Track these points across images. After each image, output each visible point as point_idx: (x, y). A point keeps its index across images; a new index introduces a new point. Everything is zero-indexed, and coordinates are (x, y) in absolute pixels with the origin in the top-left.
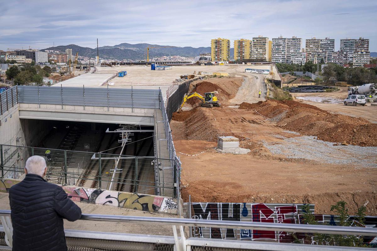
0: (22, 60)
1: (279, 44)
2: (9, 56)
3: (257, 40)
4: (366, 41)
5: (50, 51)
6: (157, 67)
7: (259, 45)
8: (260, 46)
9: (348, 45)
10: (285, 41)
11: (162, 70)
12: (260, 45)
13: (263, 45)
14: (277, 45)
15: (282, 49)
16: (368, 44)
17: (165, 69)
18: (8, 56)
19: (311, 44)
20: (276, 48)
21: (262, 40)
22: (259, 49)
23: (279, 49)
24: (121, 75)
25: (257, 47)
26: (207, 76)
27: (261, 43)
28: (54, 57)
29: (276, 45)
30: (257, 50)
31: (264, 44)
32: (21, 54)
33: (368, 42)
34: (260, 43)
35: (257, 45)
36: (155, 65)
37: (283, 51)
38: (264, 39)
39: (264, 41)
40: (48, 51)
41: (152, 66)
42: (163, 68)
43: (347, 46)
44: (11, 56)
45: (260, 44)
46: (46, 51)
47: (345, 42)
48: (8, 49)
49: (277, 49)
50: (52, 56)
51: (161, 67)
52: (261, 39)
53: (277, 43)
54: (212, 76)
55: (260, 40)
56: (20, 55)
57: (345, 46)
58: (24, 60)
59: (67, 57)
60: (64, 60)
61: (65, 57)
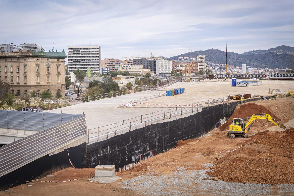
0: (138, 71)
2: (124, 66)
5: (185, 58)
6: (238, 83)
11: (245, 86)
17: (248, 85)
18: (122, 66)
24: (169, 93)
26: (279, 95)
28: (182, 66)
32: (138, 63)
36: (236, 80)
40: (182, 57)
41: (233, 81)
42: (246, 83)
44: (125, 66)
46: (180, 58)
48: (126, 57)
50: (179, 65)
51: (243, 83)
54: (285, 95)
56: (137, 65)
58: (141, 70)
59: (198, 66)
60: (195, 69)
61: (196, 66)
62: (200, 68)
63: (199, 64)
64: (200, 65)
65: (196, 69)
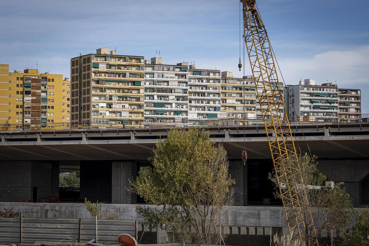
1: (164, 86)
3: (110, 66)
4: (353, 93)
7: (117, 86)
8: (119, 89)
9: (320, 104)
10: (184, 76)
12: (121, 85)
13: (130, 86)
14: (159, 90)
15: (174, 105)
16: (359, 104)
19: (230, 95)
20: (156, 100)
21: (125, 66)
22: (115, 99)
23: (162, 105)
25: (108, 92)
27: (122, 78)
29: (153, 90)
30: (110, 106)
31: (134, 83)
33: (358, 98)
34: (117, 78)
35: (107, 86)
37: (177, 113)
38: (134, 62)
39: (134, 70)
43: (318, 107)
45: (119, 82)
47: (311, 94)
49: (156, 105)
52: (121, 62)
53: (158, 82)
55: (119, 66)
57: (315, 107)
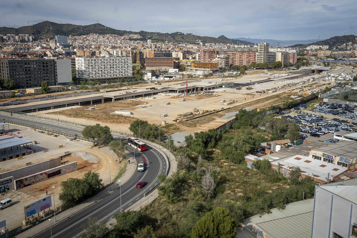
59: (256, 56)
60: (251, 60)
61: (253, 57)
62: (258, 58)
63: (257, 53)
64: (258, 55)
65: (253, 59)
